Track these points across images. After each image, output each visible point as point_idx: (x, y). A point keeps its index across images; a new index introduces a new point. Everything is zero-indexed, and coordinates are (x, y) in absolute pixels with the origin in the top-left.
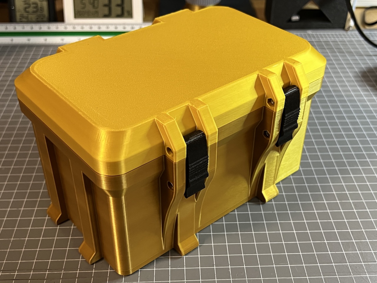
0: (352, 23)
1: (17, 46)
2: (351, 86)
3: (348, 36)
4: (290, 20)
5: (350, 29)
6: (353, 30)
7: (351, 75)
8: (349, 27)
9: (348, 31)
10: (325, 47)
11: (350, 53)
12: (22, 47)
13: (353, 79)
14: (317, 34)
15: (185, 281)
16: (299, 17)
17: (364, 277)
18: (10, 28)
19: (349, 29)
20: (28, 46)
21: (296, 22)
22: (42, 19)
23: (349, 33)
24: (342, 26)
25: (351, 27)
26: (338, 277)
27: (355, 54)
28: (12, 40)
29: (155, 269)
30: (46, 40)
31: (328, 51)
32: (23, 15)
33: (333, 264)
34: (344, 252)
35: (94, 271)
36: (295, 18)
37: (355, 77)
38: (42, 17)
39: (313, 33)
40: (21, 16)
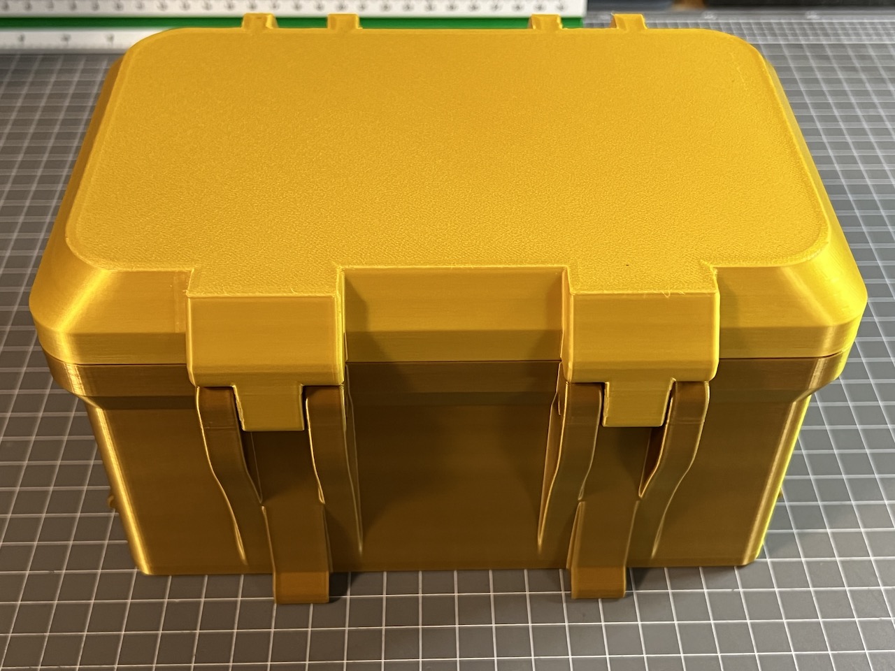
1: (37, 55)
12: (49, 57)
20: (66, 55)
30: (111, 38)
39: (717, 19)
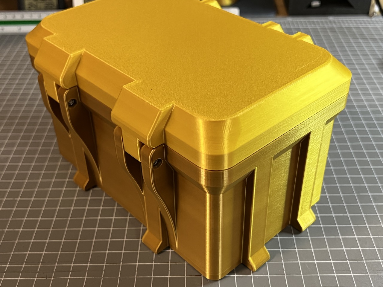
0: (376, 9)
2: (374, 73)
3: (372, 22)
4: (310, 6)
5: (375, 15)
6: (378, 16)
7: (374, 62)
8: (374, 13)
9: (372, 17)
10: (347, 33)
11: (374, 40)
13: (376, 66)
14: (339, 21)
15: (186, 276)
16: (319, 2)
17: (381, 275)
18: (18, 16)
19: (373, 15)
21: (316, 8)
22: (51, 7)
23: (373, 19)
24: (366, 12)
25: (376, 12)
26: (352, 275)
27: (379, 41)
28: (20, 29)
29: (154, 263)
31: (350, 37)
32: (31, 3)
33: (348, 261)
34: (360, 249)
35: (89, 265)
36: (316, 4)
37: (378, 64)
38: (51, 5)
40: (29, 5)
